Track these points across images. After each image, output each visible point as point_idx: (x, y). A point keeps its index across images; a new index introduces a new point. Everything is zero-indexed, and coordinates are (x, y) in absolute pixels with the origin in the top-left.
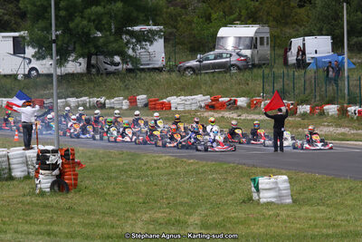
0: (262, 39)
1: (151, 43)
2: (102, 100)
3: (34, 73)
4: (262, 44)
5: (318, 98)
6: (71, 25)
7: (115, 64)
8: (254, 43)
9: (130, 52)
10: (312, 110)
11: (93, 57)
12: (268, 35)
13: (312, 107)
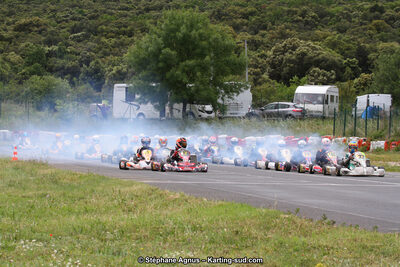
0: (332, 97)
1: (238, 94)
3: (141, 117)
4: (332, 100)
5: (392, 134)
6: (168, 75)
7: (208, 112)
8: (325, 100)
9: (220, 101)
10: (388, 146)
11: (188, 105)
12: (337, 95)
13: (386, 143)
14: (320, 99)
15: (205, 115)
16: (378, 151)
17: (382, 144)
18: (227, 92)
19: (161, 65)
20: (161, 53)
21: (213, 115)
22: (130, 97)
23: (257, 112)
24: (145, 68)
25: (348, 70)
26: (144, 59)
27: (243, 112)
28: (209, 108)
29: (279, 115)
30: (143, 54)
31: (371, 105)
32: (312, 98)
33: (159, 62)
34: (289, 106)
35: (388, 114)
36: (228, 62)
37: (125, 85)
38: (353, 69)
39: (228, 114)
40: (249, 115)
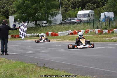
0: (92, 14)
1: (56, 16)
2: (38, 34)
4: (92, 16)
7: (45, 24)
8: (89, 15)
9: (49, 19)
10: (109, 31)
11: (37, 22)
12: (94, 13)
13: (108, 31)
14: (87, 15)
15: (44, 25)
16: (105, 34)
17: (107, 31)
18: (52, 16)
19: (25, 7)
20: (25, 3)
21: (47, 24)
22: (15, 20)
23: (64, 22)
24: (20, 9)
25: (101, 3)
26: (19, 6)
27: (58, 23)
28: (45, 22)
29: (71, 23)
30: (18, 4)
31: (106, 16)
32: (84, 15)
33: (24, 6)
34: (75, 19)
35: (113, 19)
36: (51, 4)
37: (13, 16)
38: (102, 3)
39: (53, 24)
40: (61, 24)
